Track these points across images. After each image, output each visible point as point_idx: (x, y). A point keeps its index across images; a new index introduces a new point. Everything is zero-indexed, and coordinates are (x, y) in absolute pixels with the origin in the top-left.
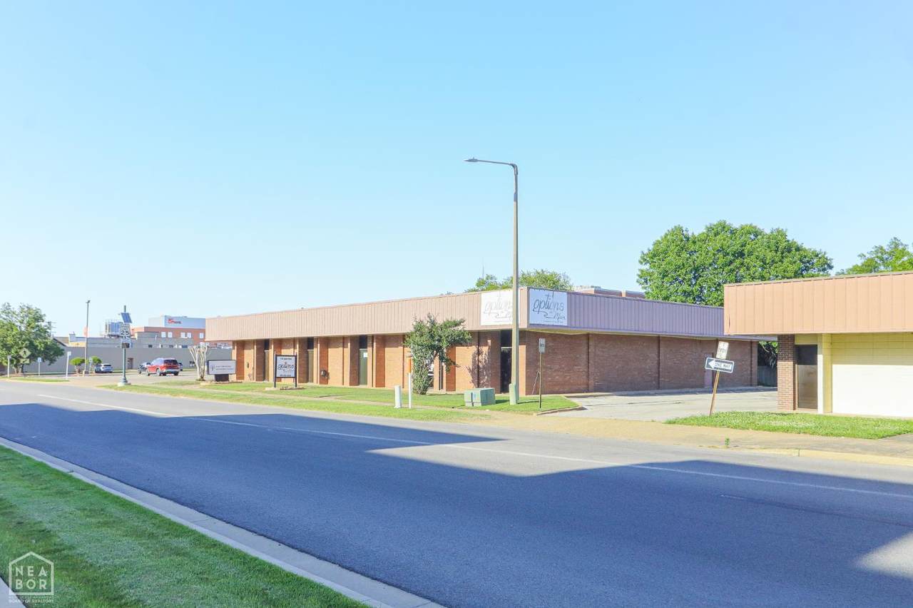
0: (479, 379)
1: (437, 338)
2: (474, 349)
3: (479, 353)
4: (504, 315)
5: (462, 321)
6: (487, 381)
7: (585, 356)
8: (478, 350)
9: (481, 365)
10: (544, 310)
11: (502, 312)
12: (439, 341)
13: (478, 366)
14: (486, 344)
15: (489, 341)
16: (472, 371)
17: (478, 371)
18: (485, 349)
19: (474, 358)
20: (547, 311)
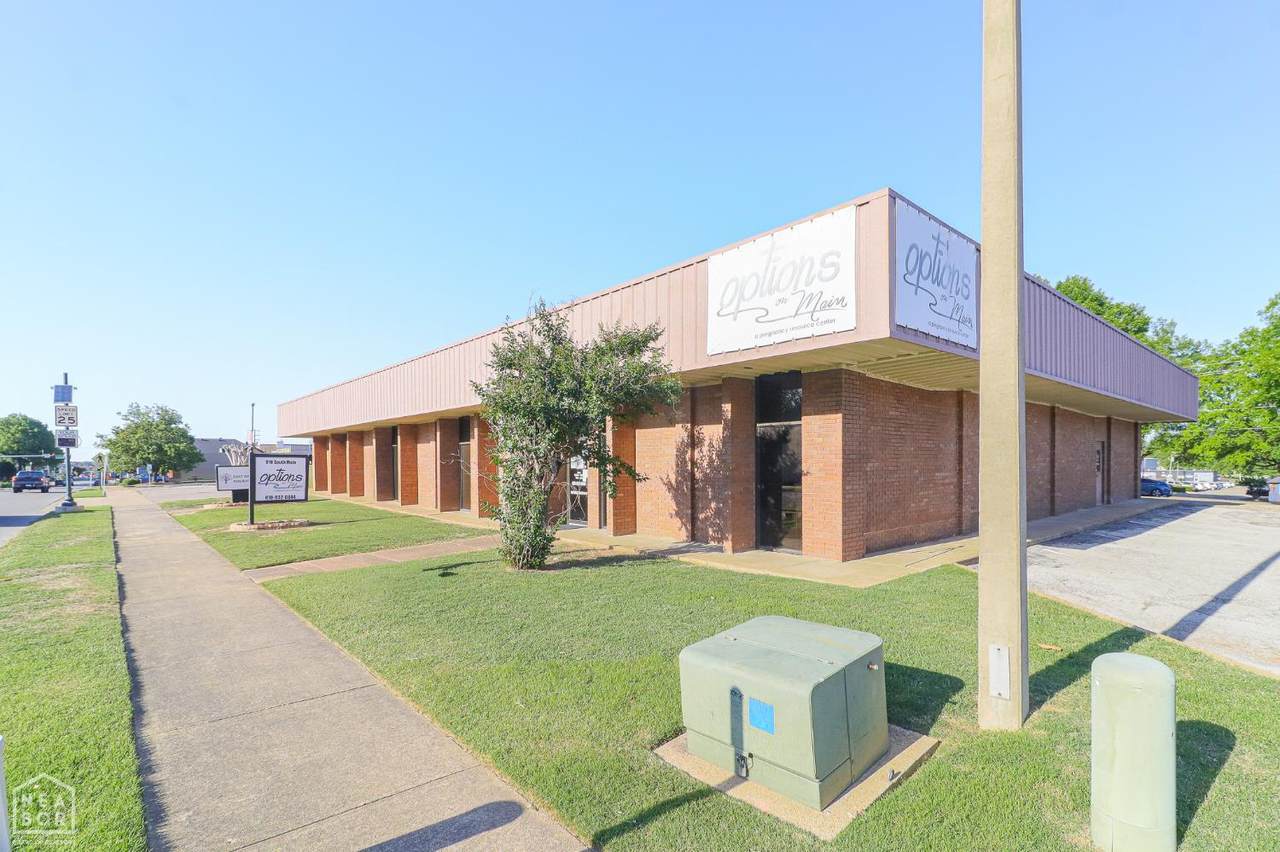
0: (693, 507)
1: (567, 384)
2: (679, 433)
3: (694, 442)
4: (790, 308)
5: (651, 336)
6: (718, 513)
7: (953, 447)
8: (692, 436)
9: (698, 475)
10: (926, 284)
11: (782, 301)
12: (576, 394)
13: (693, 474)
14: (716, 418)
15: (727, 407)
16: (675, 490)
17: (693, 489)
18: (712, 433)
19: (681, 454)
20: (938, 291)
